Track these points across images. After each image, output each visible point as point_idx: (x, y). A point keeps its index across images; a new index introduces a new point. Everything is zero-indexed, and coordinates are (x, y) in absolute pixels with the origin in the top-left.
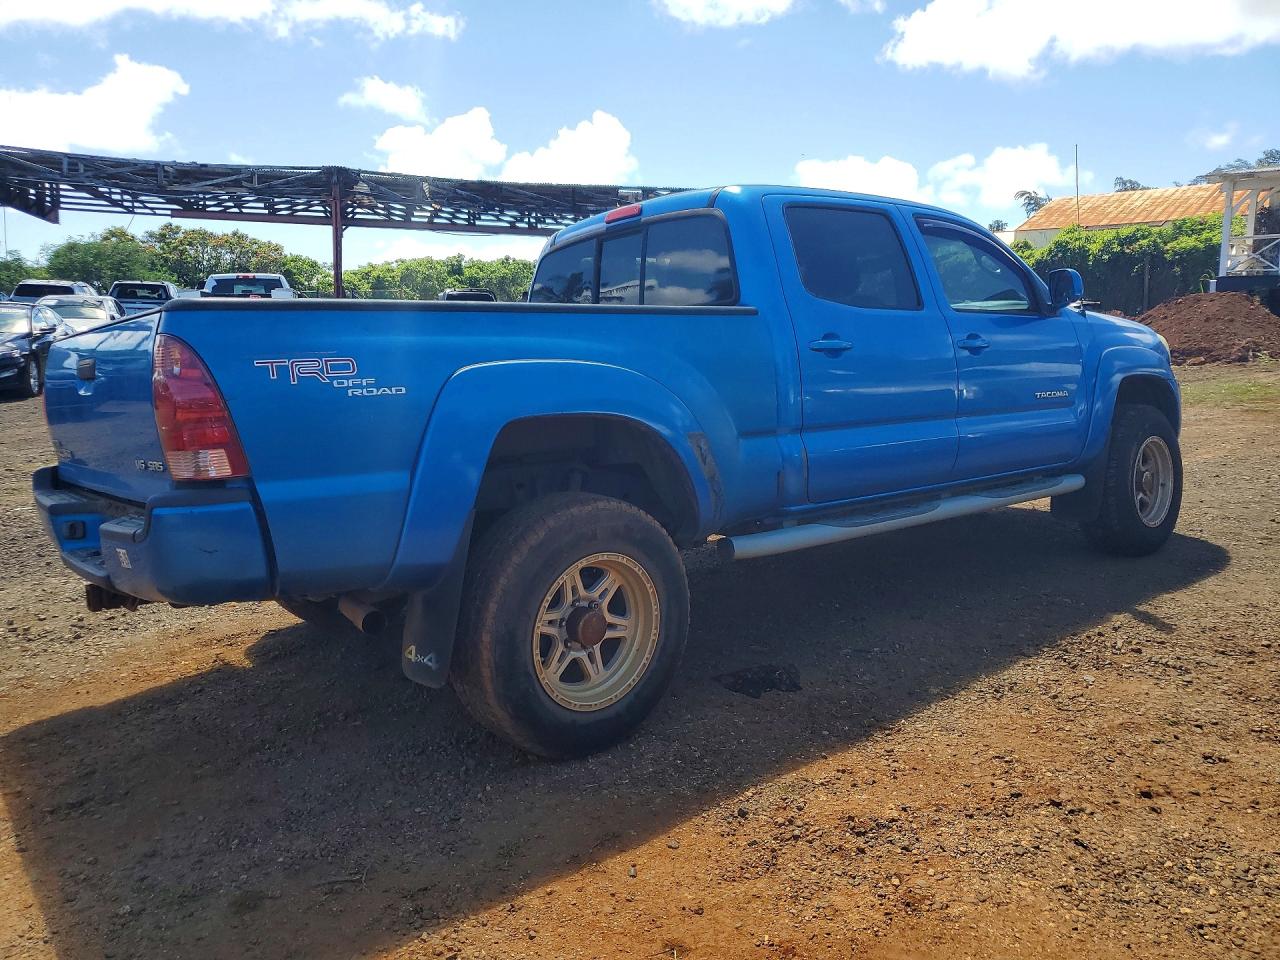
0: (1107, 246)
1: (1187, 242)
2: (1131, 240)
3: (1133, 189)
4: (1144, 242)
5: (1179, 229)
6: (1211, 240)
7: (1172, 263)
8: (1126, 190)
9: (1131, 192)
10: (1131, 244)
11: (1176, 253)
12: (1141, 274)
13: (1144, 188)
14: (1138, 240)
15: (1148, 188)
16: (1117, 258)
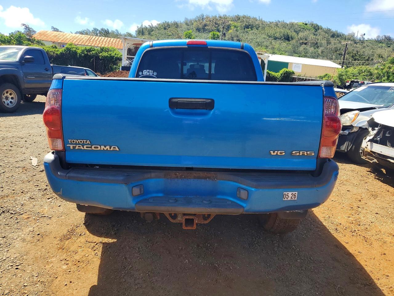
0: (83, 51)
1: (105, 54)
2: (89, 51)
3: (57, 31)
4: (94, 52)
5: (102, 50)
6: (111, 54)
7: (101, 60)
8: (55, 31)
9: (57, 32)
10: (90, 52)
11: (102, 57)
12: (93, 61)
13: (60, 32)
14: (91, 51)
15: (62, 32)
16: (86, 56)
